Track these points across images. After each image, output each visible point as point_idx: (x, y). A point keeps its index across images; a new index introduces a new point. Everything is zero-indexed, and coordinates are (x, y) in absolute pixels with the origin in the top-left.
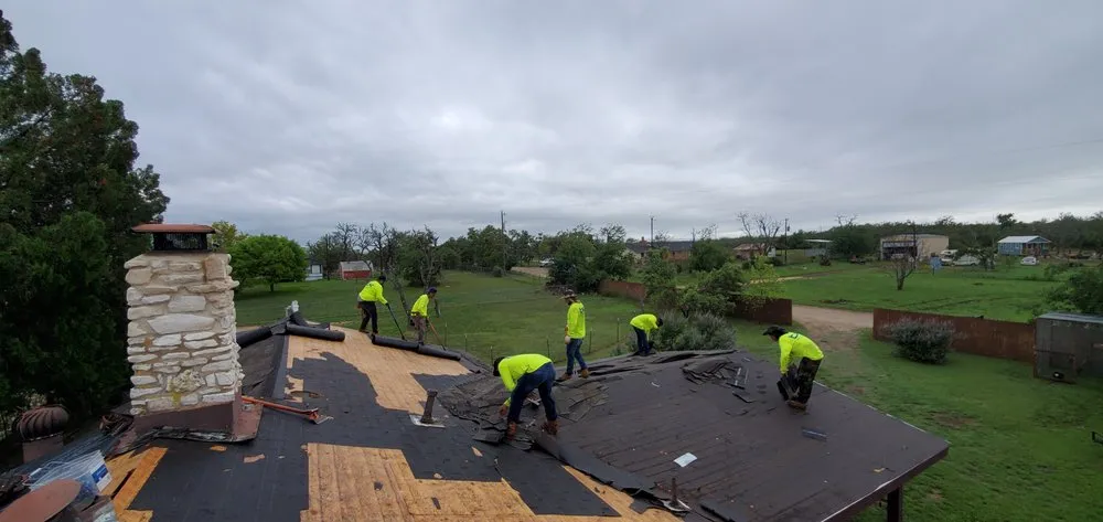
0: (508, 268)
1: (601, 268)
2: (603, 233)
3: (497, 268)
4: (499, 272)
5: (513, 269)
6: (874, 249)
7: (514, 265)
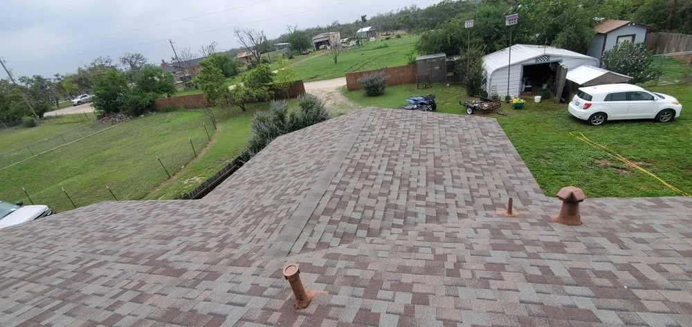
0: (41, 115)
1: (148, 91)
2: (124, 62)
3: (26, 118)
4: (32, 121)
5: (46, 115)
6: (309, 46)
7: (46, 110)
